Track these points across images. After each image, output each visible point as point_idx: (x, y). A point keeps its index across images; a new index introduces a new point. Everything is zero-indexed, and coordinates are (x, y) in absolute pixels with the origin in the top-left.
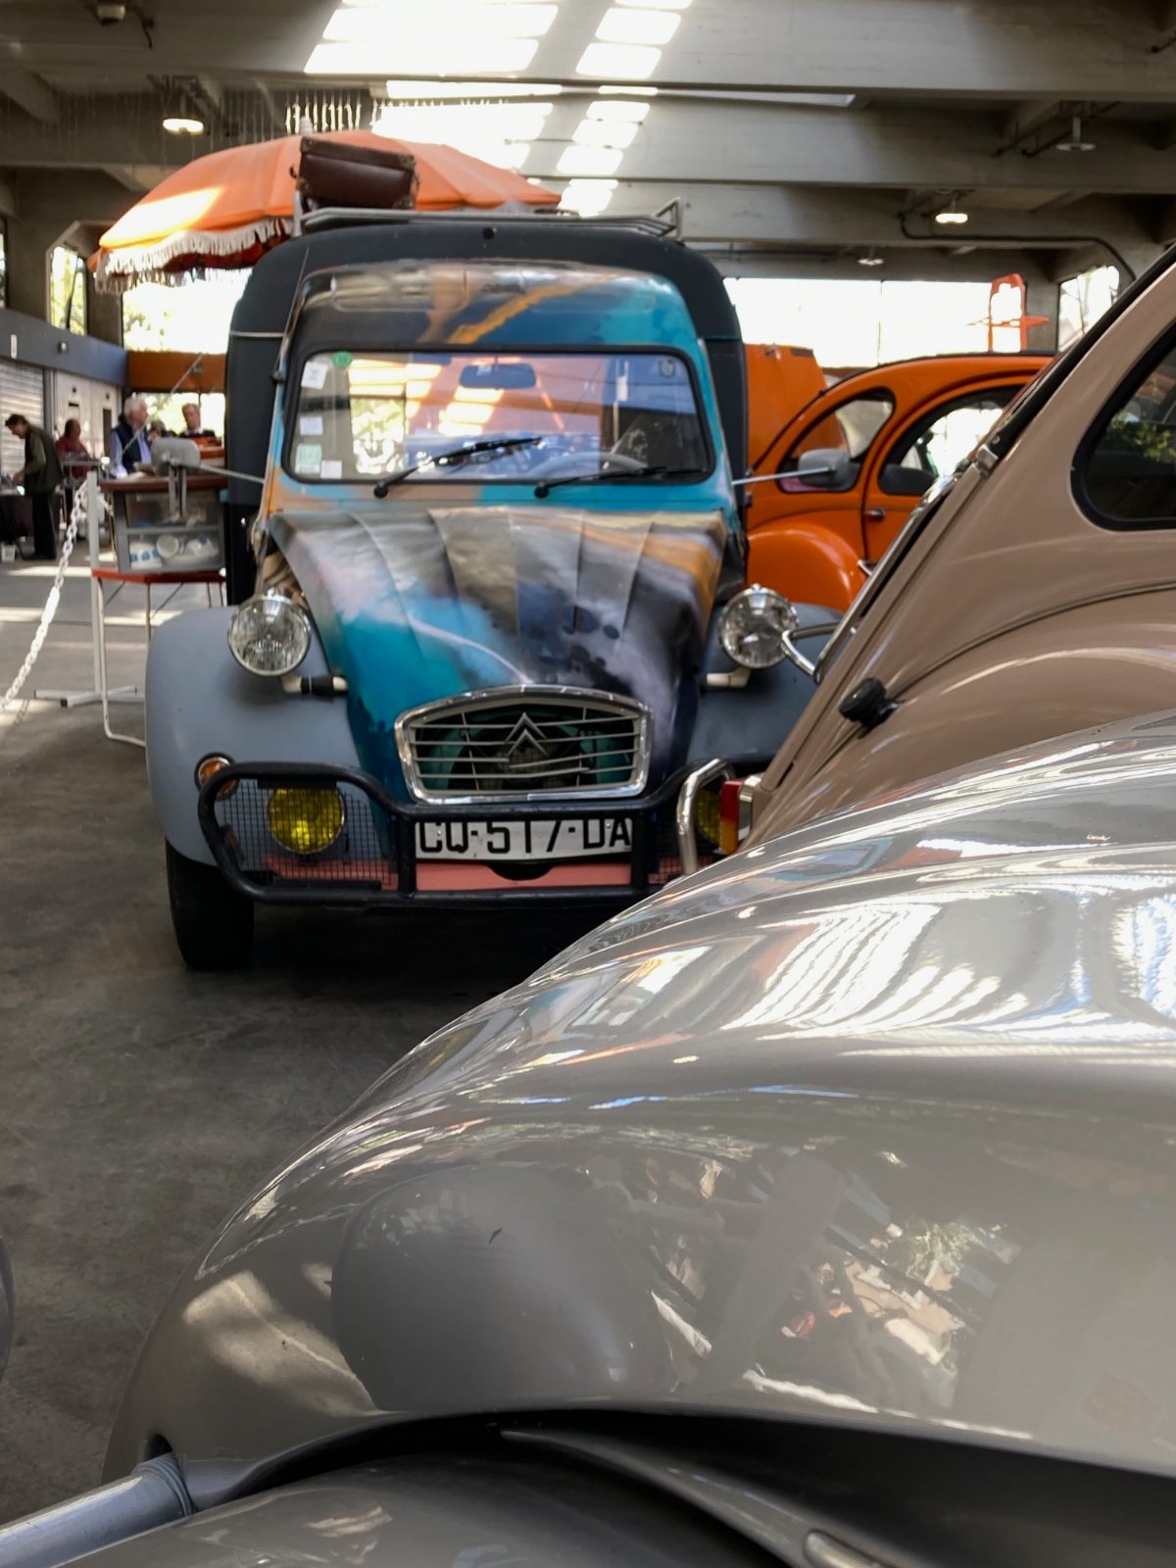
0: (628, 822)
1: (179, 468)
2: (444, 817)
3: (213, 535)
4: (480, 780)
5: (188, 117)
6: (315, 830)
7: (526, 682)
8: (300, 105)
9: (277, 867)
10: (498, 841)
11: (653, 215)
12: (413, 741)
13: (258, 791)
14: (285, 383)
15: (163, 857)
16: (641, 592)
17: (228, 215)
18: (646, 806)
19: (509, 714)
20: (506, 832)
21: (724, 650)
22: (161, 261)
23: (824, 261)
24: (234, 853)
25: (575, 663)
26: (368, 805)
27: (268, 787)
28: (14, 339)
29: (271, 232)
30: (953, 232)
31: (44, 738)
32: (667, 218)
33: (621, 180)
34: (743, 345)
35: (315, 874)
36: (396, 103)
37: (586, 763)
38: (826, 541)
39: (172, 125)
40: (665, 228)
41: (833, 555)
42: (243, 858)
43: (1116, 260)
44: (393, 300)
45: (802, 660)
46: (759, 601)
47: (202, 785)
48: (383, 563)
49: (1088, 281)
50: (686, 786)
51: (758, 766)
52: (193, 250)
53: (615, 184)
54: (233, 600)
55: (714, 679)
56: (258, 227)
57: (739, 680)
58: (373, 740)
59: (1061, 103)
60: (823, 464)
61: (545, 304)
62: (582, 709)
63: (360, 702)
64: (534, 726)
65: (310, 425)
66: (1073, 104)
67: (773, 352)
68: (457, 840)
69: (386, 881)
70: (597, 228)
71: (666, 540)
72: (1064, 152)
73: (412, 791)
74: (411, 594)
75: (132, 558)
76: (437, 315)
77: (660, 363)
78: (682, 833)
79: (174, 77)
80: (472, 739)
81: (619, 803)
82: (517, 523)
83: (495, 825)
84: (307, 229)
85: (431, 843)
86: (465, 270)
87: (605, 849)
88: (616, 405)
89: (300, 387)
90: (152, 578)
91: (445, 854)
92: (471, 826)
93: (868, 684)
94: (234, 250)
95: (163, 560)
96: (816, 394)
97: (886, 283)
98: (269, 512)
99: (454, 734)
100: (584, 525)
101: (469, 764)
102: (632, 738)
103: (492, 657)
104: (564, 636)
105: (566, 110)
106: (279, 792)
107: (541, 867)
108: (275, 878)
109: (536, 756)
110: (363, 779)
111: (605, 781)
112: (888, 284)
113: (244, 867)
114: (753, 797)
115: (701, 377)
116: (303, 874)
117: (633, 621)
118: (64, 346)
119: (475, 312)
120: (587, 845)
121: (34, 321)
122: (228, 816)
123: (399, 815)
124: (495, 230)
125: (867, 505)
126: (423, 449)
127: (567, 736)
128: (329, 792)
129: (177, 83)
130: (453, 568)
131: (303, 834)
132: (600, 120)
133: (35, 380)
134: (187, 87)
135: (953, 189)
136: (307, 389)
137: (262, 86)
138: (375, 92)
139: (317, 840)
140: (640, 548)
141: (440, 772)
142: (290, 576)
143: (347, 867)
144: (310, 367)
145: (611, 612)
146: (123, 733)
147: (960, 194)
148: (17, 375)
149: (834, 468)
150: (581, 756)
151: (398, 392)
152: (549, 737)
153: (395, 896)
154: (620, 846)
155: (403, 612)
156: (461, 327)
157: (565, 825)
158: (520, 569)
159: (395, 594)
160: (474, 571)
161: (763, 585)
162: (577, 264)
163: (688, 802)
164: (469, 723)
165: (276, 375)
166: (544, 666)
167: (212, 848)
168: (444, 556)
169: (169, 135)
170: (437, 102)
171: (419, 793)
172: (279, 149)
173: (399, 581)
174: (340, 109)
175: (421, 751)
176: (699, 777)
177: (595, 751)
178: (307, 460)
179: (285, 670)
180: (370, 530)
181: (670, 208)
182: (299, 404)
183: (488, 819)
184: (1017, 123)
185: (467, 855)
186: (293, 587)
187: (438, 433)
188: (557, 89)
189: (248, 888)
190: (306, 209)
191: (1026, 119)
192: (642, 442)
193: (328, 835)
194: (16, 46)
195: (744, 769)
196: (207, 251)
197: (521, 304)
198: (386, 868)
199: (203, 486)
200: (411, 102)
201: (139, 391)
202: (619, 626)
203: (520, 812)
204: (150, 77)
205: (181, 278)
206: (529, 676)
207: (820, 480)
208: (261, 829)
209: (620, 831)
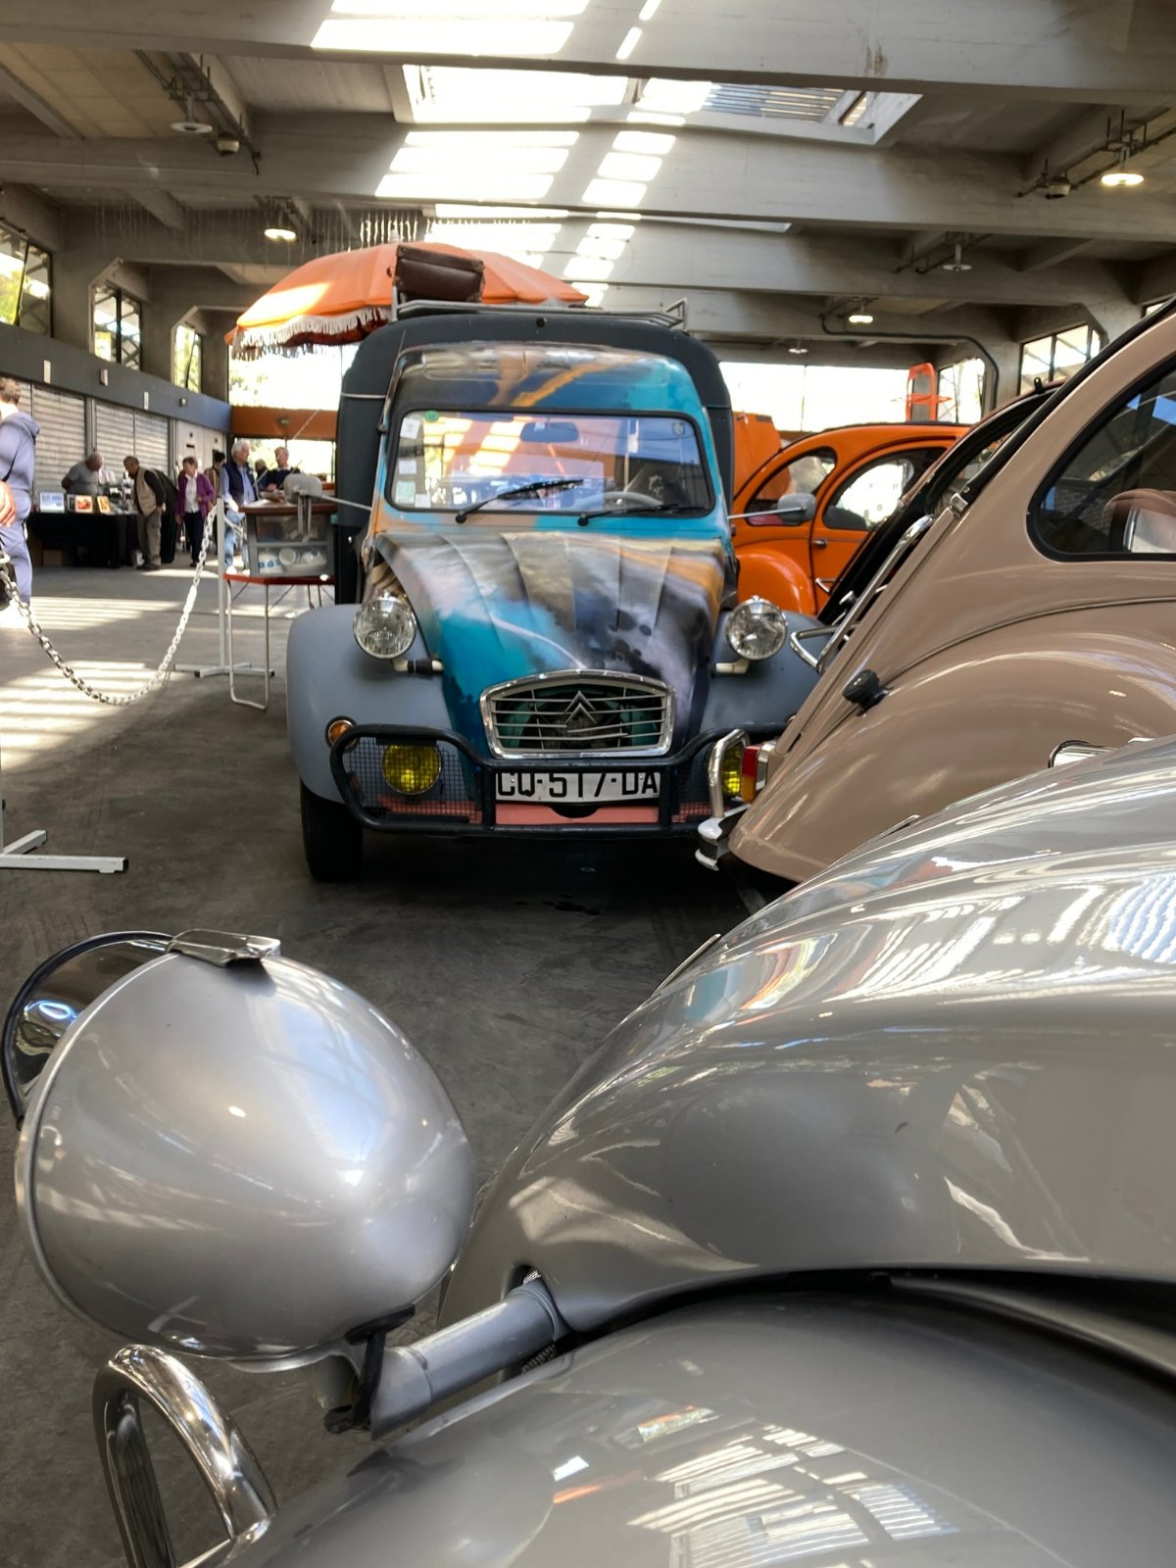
0: (657, 776)
1: (307, 497)
2: (516, 769)
3: (323, 549)
4: (544, 741)
5: (285, 228)
6: (419, 776)
7: (581, 667)
8: (371, 220)
9: (389, 805)
10: (558, 788)
11: (664, 310)
12: (494, 711)
13: (377, 747)
14: (387, 433)
15: (297, 794)
16: (667, 600)
17: (336, 304)
18: (671, 763)
19: (568, 691)
20: (564, 781)
21: (730, 645)
22: (284, 338)
23: (762, 349)
24: (357, 794)
25: (618, 653)
26: (457, 758)
27: (384, 744)
28: (146, 395)
29: (370, 318)
30: (862, 332)
31: (184, 701)
32: (675, 314)
33: (610, 284)
34: (732, 412)
35: (419, 810)
36: (444, 221)
37: (625, 729)
38: (781, 563)
39: (272, 234)
40: (673, 321)
41: (786, 573)
42: (364, 797)
43: (983, 354)
44: (470, 372)
45: (806, 654)
46: (758, 608)
47: (333, 744)
48: (470, 574)
49: (961, 369)
50: (715, 750)
51: (773, 734)
52: (309, 330)
53: (606, 287)
54: (340, 600)
55: (722, 667)
56: (359, 313)
57: (740, 668)
58: (461, 708)
59: (947, 234)
60: (798, 505)
61: (587, 377)
62: (623, 689)
63: (453, 680)
64: (587, 701)
65: (405, 466)
66: (956, 234)
67: (742, 418)
68: (526, 786)
69: (473, 817)
70: (623, 320)
71: (685, 560)
72: (947, 270)
73: (493, 750)
74: (493, 598)
75: (260, 565)
76: (503, 385)
77: (673, 425)
78: (712, 785)
79: (274, 198)
80: (539, 710)
81: (651, 760)
82: (571, 545)
83: (556, 775)
84: (401, 316)
85: (506, 788)
86: (524, 350)
87: (639, 795)
88: (627, 456)
89: (399, 437)
90: (270, 581)
91: (517, 797)
92: (538, 776)
93: (866, 674)
94: (341, 330)
95: (284, 568)
96: (776, 451)
97: (809, 368)
98: (376, 533)
99: (524, 706)
100: (621, 548)
101: (537, 728)
102: (660, 711)
103: (555, 647)
104: (610, 632)
105: (571, 229)
106: (392, 747)
107: (589, 809)
108: (388, 813)
109: (586, 724)
110: (457, 739)
111: (637, 744)
112: (810, 368)
113: (364, 805)
114: (769, 759)
115: (705, 437)
116: (409, 810)
117: (661, 622)
118: (184, 401)
119: (533, 382)
120: (625, 792)
121: (162, 382)
122: (353, 765)
123: (484, 767)
124: (545, 320)
125: (814, 536)
126: (458, 485)
127: (611, 709)
128: (430, 748)
129: (277, 201)
130: (525, 581)
131: (410, 780)
132: (597, 238)
133: (162, 426)
134: (283, 204)
135: (861, 296)
136: (405, 439)
137: (340, 206)
138: (425, 213)
139: (420, 784)
140: (665, 565)
141: (513, 735)
142: (395, 581)
143: (443, 806)
144: (407, 422)
145: (645, 614)
146: (245, 699)
147: (868, 301)
148: (147, 423)
149: (805, 508)
150: (621, 725)
151: (438, 441)
152: (598, 710)
153: (480, 828)
154: (650, 793)
155: (487, 611)
156: (522, 394)
157: (609, 776)
158: (576, 581)
159: (481, 597)
160: (540, 581)
161: (761, 597)
162: (607, 347)
163: (717, 762)
164: (536, 697)
165: (381, 428)
166: (596, 656)
167: (340, 789)
168: (517, 569)
169: (270, 242)
170: (476, 221)
171: (498, 751)
172: (375, 255)
173: (483, 588)
174: (402, 224)
175: (500, 718)
176: (725, 742)
177: (631, 721)
178: (403, 493)
179: (397, 654)
180: (459, 548)
181: (678, 306)
182: (396, 452)
183: (551, 771)
184: (913, 250)
185: (534, 798)
186: (399, 590)
187: (468, 473)
188: (565, 213)
189: (368, 821)
190: (399, 302)
191: (920, 245)
192: (660, 485)
193: (427, 781)
194: (154, 171)
195: (759, 736)
196: (320, 331)
197: (567, 378)
198: (473, 807)
199: (323, 510)
200: (456, 221)
201: (240, 436)
202: (651, 626)
203: (576, 766)
204: (256, 197)
205: (295, 351)
206: (584, 663)
207: (793, 517)
208: (378, 775)
209: (650, 782)
